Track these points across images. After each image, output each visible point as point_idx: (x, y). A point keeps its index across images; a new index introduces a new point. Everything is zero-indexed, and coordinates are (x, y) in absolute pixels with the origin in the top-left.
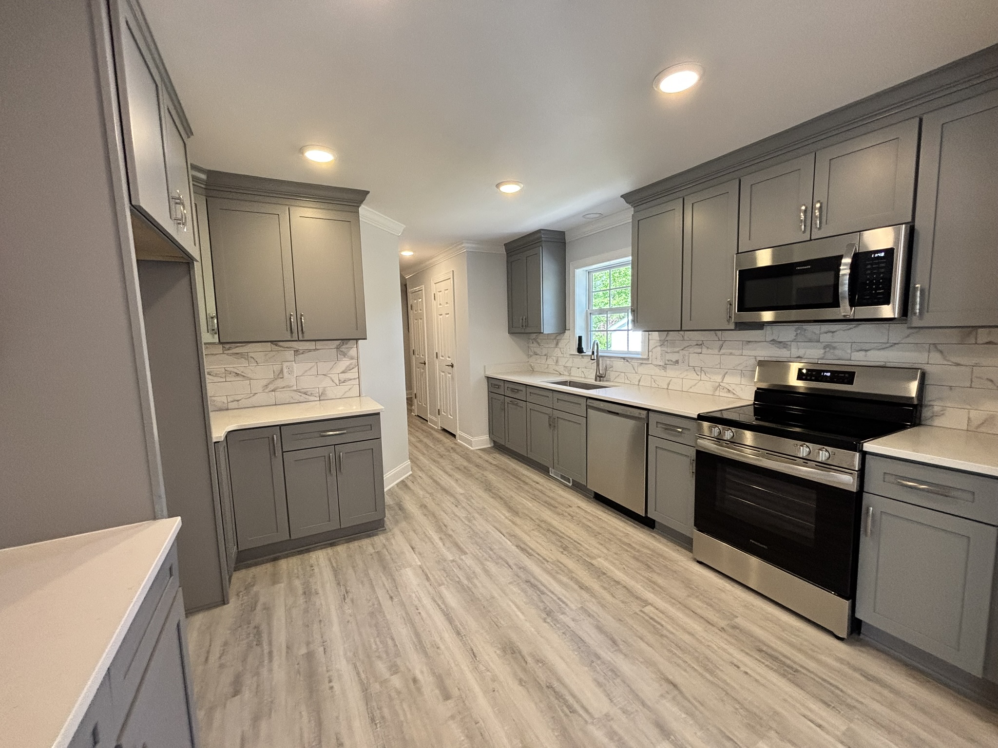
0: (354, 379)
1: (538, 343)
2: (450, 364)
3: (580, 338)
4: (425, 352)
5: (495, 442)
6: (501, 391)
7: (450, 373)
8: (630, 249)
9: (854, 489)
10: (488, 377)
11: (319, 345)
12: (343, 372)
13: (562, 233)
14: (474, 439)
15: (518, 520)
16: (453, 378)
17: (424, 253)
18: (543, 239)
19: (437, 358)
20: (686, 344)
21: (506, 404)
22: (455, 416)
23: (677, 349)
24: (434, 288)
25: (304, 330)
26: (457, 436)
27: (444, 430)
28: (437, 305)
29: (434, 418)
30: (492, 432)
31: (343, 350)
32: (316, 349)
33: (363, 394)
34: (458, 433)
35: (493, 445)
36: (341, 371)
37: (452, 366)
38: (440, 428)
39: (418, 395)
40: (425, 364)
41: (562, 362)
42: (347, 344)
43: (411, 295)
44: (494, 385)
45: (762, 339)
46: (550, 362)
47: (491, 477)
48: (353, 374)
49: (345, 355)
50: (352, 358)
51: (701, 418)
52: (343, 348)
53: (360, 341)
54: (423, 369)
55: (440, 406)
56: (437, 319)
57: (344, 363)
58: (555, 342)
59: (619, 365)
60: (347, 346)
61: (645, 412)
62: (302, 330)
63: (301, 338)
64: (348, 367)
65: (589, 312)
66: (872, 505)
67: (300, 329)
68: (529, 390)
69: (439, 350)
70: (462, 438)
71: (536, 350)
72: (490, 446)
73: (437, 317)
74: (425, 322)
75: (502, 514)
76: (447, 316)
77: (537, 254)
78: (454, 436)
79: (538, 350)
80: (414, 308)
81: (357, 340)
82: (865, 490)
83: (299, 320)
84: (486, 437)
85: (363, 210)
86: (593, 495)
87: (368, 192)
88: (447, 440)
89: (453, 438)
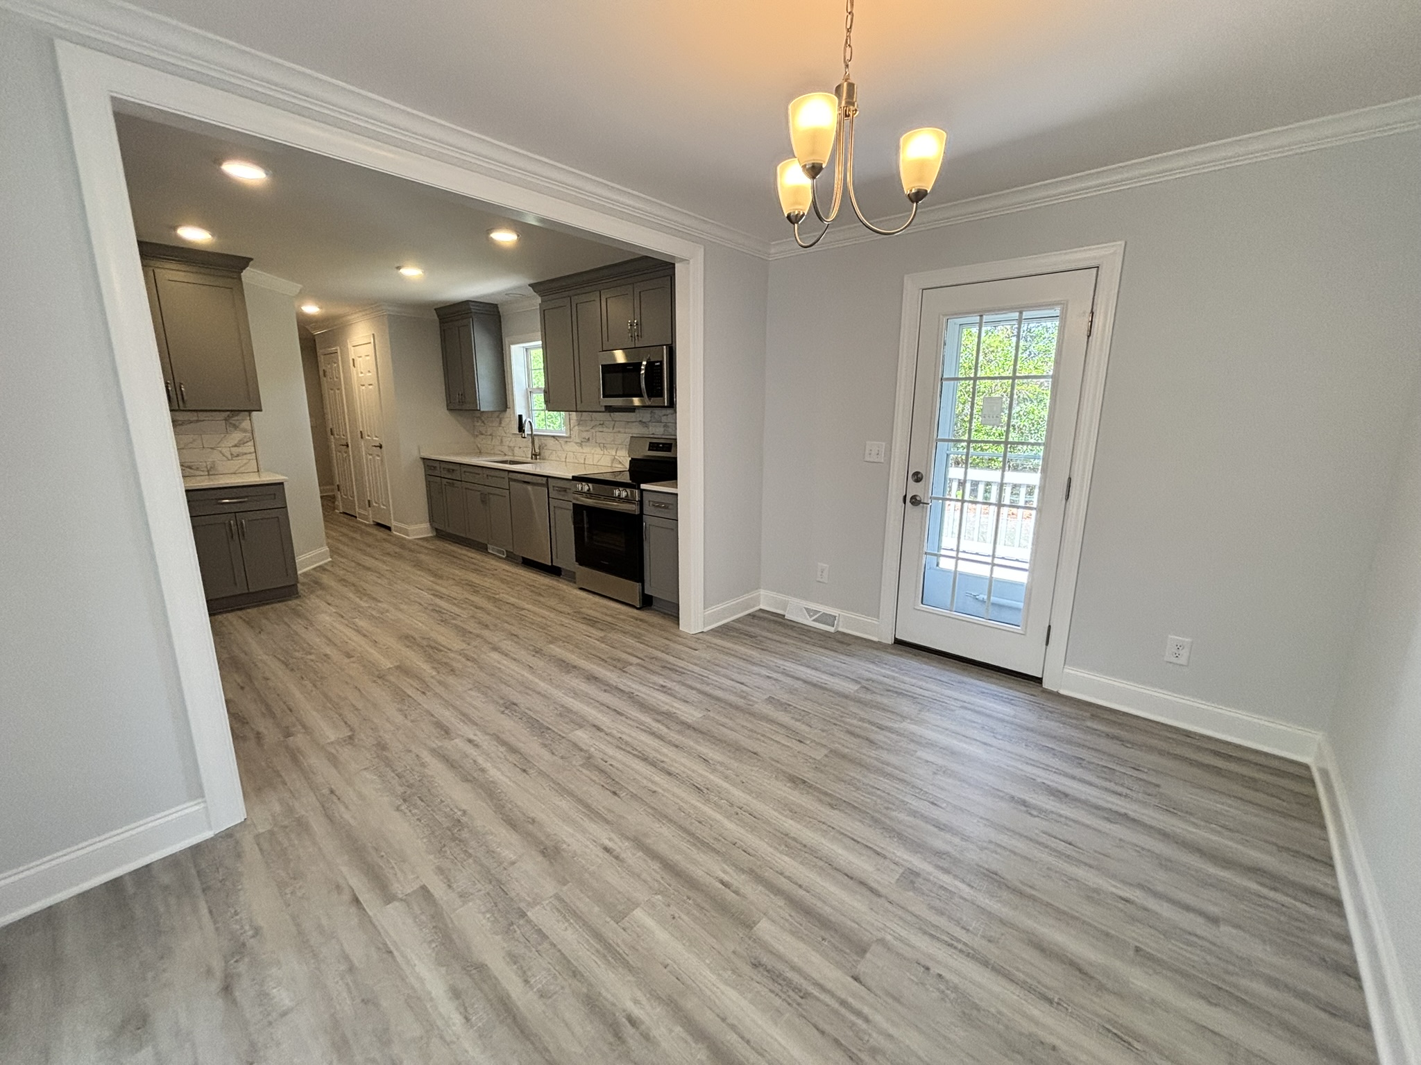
0: (250, 453)
1: (483, 422)
2: (378, 444)
3: (520, 417)
4: (346, 432)
5: (436, 529)
6: (437, 473)
7: (378, 456)
8: (539, 334)
9: (637, 512)
10: (424, 459)
11: (202, 416)
12: (235, 446)
13: (495, 306)
14: (411, 528)
15: (440, 582)
16: (382, 460)
17: (335, 310)
18: (473, 311)
19: (362, 437)
20: (593, 423)
21: (443, 486)
22: (387, 505)
23: (587, 428)
24: (352, 353)
25: (185, 398)
26: (393, 528)
27: (379, 525)
28: (357, 374)
29: (363, 512)
30: (432, 520)
31: (234, 422)
32: (198, 421)
33: (262, 470)
34: (393, 524)
35: (435, 534)
36: (233, 444)
37: (381, 447)
38: (372, 523)
39: (341, 487)
40: (347, 446)
41: (507, 442)
42: (237, 416)
43: (322, 357)
44: (431, 467)
45: (633, 420)
46: (496, 442)
47: (422, 557)
48: (249, 448)
49: (235, 427)
50: (245, 431)
51: (575, 478)
52: (234, 420)
53: (254, 414)
54: (346, 452)
55: (371, 495)
56: (359, 391)
57: (237, 436)
58: (498, 420)
59: (551, 442)
60: (236, 418)
61: (545, 479)
62: (183, 399)
63: (182, 408)
64: (240, 441)
65: (529, 390)
66: (647, 521)
67: (180, 397)
68: (464, 469)
69: (363, 427)
70: (400, 530)
71: (481, 429)
72: (430, 535)
73: (359, 387)
74: (344, 393)
75: (427, 580)
76: (371, 387)
77: (467, 326)
78: (389, 528)
79: (483, 429)
80: (328, 373)
81: (250, 411)
82: (645, 512)
83: (178, 389)
84: (426, 525)
85: (248, 274)
86: (521, 560)
87: (251, 259)
88: (381, 534)
89: (388, 531)
